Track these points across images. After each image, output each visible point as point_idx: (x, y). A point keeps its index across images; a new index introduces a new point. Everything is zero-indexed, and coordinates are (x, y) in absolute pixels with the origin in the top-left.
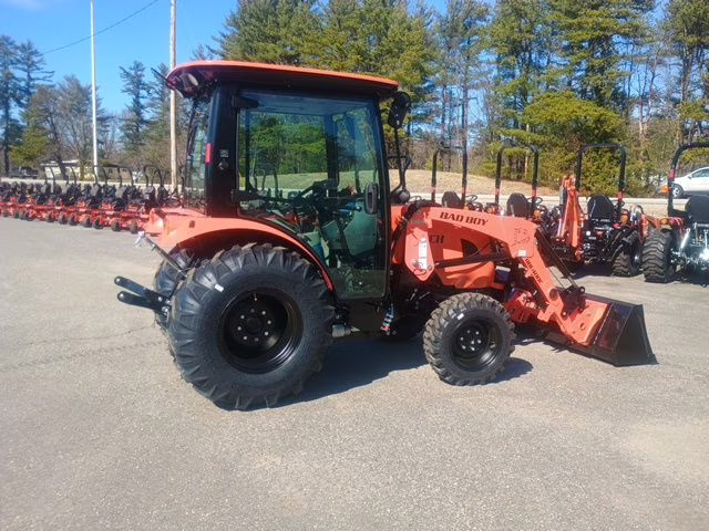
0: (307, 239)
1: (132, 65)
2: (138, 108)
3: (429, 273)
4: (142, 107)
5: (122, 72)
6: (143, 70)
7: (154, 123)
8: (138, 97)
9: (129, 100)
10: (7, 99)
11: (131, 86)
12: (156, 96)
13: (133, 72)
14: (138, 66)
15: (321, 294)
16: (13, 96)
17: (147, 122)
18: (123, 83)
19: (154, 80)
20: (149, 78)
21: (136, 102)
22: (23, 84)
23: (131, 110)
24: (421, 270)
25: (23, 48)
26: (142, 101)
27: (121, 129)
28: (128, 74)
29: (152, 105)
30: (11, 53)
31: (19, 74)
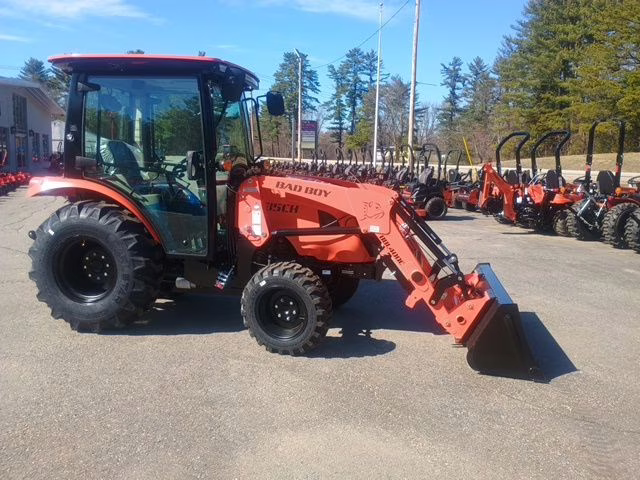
0: (144, 200)
1: (452, 61)
2: (453, 98)
3: (264, 240)
4: (457, 98)
5: (442, 68)
6: (459, 65)
7: (466, 111)
8: (454, 88)
9: (446, 92)
10: (355, 98)
11: (449, 80)
12: (470, 86)
13: (451, 68)
14: (457, 62)
15: (130, 246)
16: (359, 96)
17: (459, 111)
18: (442, 78)
19: (469, 72)
20: (465, 71)
21: (453, 93)
22: (366, 86)
23: (447, 101)
24: (255, 236)
25: (368, 57)
26: (457, 92)
27: (438, 118)
28: (447, 70)
29: (465, 95)
30: (360, 62)
31: (364, 78)
